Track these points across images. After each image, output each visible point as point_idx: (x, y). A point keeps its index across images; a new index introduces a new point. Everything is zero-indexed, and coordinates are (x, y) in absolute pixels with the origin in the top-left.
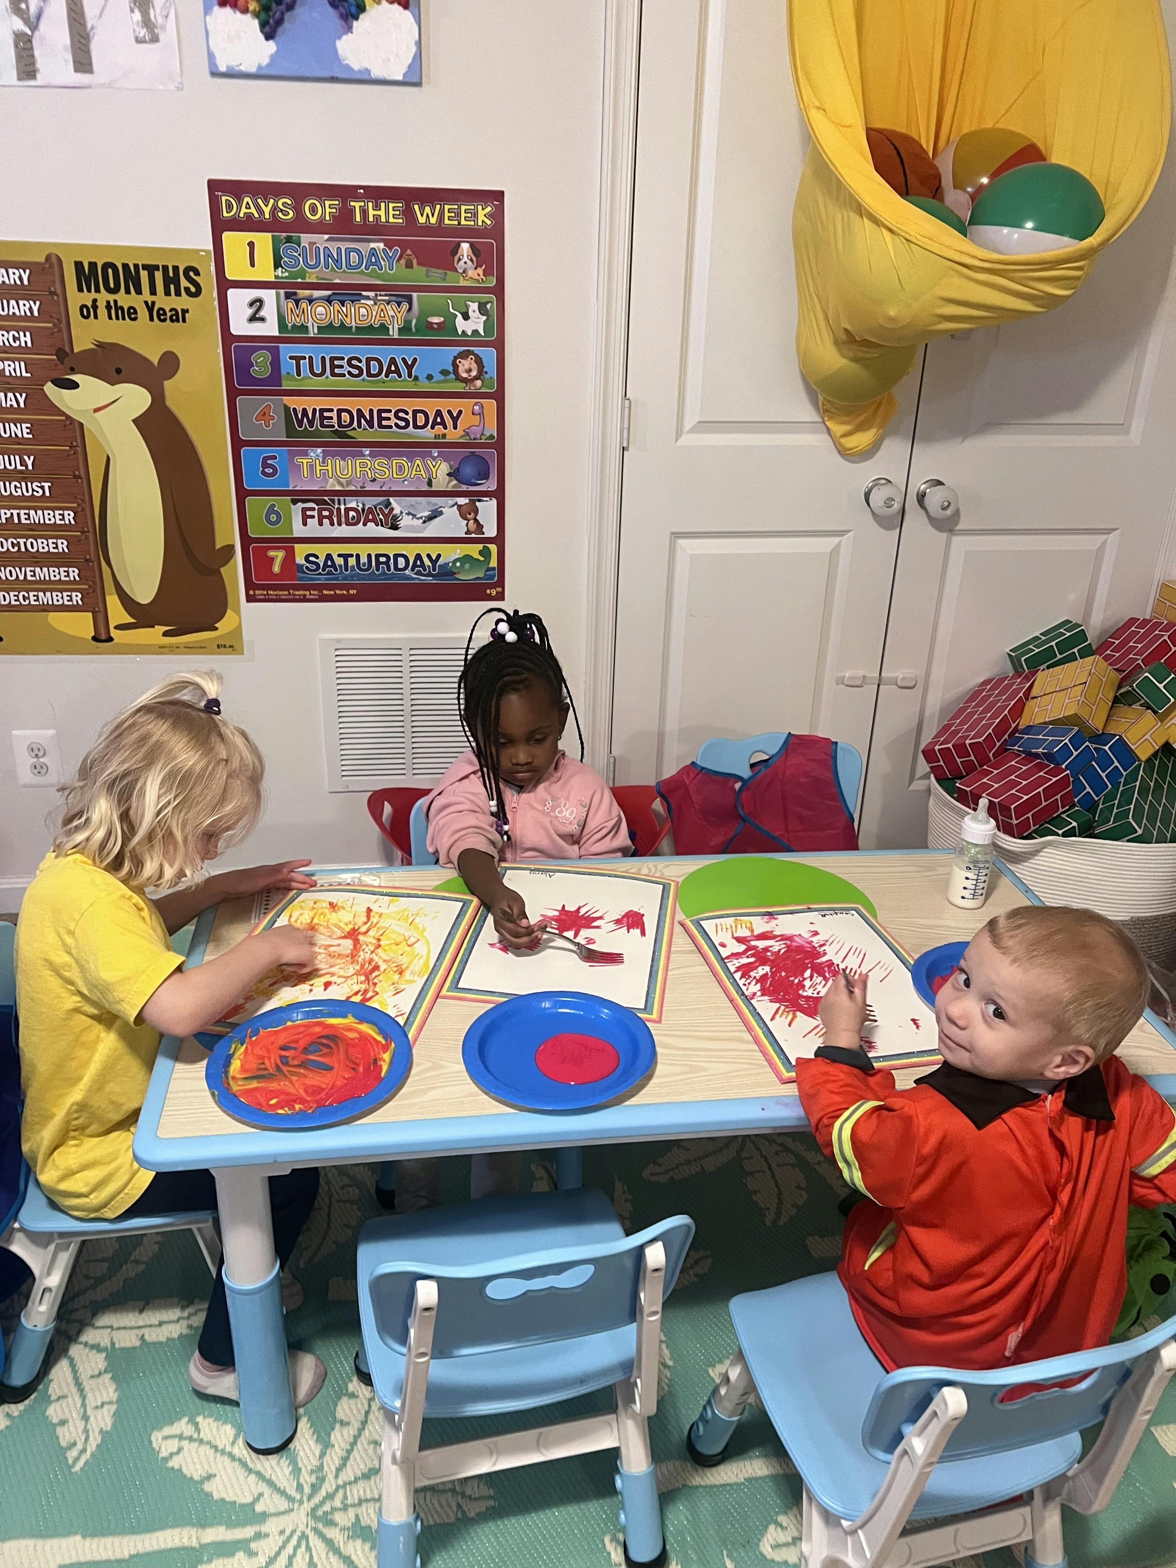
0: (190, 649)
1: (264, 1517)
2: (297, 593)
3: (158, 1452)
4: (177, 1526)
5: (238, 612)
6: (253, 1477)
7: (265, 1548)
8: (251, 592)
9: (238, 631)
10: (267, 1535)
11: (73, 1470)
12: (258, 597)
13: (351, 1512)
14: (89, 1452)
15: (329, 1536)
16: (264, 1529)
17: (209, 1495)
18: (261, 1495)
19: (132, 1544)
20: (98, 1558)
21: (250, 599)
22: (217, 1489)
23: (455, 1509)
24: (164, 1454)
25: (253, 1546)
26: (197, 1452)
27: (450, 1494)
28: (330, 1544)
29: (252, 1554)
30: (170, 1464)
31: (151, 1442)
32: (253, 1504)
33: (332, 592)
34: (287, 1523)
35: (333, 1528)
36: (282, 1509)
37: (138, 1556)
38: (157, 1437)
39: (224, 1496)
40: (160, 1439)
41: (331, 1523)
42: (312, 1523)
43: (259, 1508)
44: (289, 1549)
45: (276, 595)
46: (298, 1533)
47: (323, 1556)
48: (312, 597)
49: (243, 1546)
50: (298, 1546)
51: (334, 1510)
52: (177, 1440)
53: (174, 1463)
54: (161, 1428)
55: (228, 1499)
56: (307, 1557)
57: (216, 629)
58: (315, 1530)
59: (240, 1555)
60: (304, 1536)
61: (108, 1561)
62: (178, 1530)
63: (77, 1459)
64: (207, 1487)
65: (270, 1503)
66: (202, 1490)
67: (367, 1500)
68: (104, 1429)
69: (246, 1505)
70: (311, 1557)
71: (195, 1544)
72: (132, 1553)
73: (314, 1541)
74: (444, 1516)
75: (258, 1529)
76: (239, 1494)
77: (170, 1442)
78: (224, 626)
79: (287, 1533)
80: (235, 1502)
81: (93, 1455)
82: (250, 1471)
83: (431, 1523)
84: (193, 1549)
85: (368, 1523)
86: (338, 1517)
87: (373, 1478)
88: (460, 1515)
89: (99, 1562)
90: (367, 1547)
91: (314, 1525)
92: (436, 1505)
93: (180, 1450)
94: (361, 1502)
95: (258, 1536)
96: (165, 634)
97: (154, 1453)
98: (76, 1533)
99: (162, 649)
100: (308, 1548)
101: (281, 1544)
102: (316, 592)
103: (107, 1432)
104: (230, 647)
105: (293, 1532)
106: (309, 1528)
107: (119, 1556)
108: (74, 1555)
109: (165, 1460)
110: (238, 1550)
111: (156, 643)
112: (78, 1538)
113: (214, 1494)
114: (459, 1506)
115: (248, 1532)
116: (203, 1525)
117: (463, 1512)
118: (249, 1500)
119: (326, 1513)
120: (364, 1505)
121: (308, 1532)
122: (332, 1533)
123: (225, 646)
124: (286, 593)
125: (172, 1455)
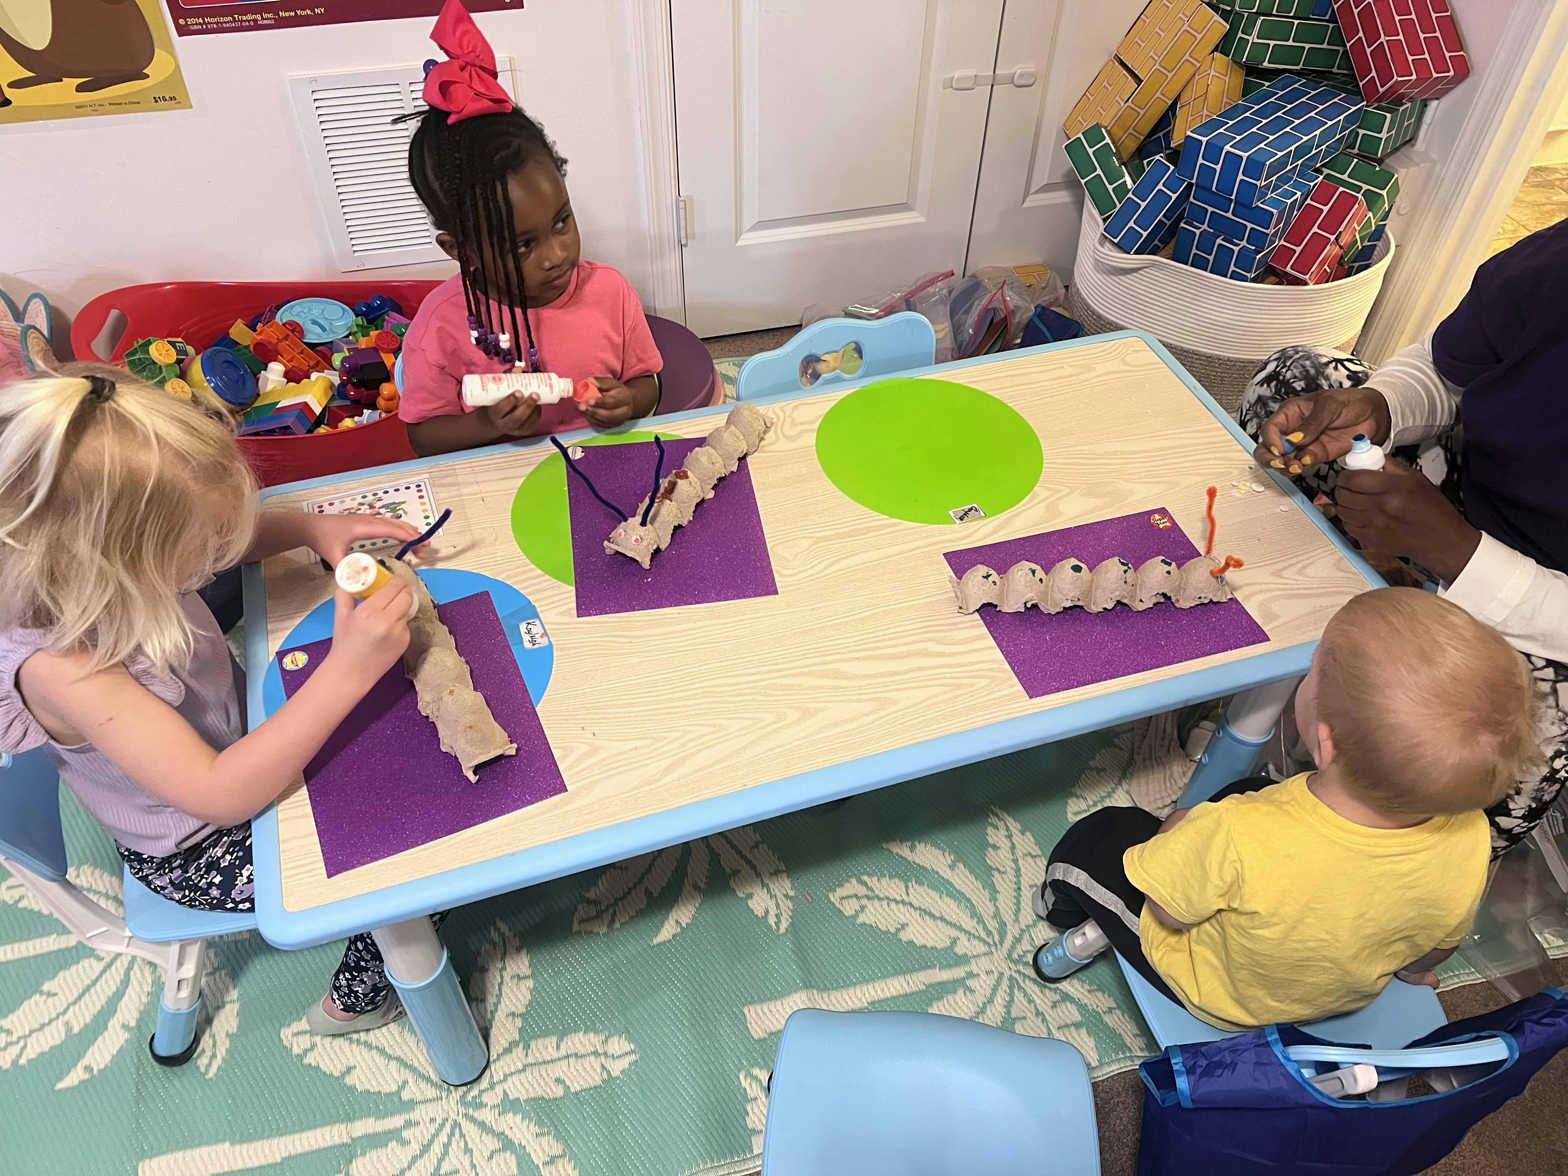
0: (118, 106)
1: (412, 1104)
2: (244, 18)
3: (291, 1050)
4: (326, 1124)
5: (171, 51)
6: (393, 1065)
7: (417, 1136)
8: (182, 22)
9: (177, 76)
10: (417, 1123)
11: (207, 1077)
12: (192, 28)
13: (499, 1090)
14: (219, 1057)
15: (480, 1119)
16: (414, 1116)
17: (352, 1089)
18: (405, 1082)
19: (282, 1148)
20: (249, 1165)
21: (183, 31)
22: (360, 1080)
23: (599, 1070)
24: (296, 1051)
25: (405, 1134)
26: (332, 1047)
27: (592, 1057)
28: (482, 1125)
29: (405, 1143)
30: (306, 1061)
31: (281, 1040)
32: (398, 1093)
33: (293, 14)
34: (437, 1111)
35: (483, 1109)
36: (430, 1096)
37: (290, 1158)
38: (286, 1033)
39: (368, 1087)
40: (290, 1035)
41: (481, 1105)
42: (462, 1110)
43: (405, 1096)
44: (443, 1138)
45: (217, 23)
46: (450, 1121)
47: (477, 1140)
48: (265, 22)
49: (393, 1135)
50: (452, 1134)
51: (481, 1092)
52: (308, 1035)
53: (310, 1059)
54: (289, 1025)
55: (372, 1090)
56: (462, 1145)
57: (147, 76)
58: (466, 1115)
59: (393, 1144)
60: (456, 1125)
61: (261, 1167)
62: (328, 1128)
63: (209, 1065)
64: (349, 1081)
65: (415, 1090)
66: (345, 1084)
67: (512, 1074)
68: (230, 1032)
69: (391, 1094)
70: (466, 1143)
71: (346, 1139)
72: (284, 1155)
73: (467, 1126)
74: (590, 1080)
75: (407, 1117)
76: (382, 1083)
77: (301, 1038)
78: (157, 70)
79: (439, 1121)
80: (380, 1092)
81: (224, 1059)
82: (390, 1057)
83: (578, 1088)
84: (344, 1145)
85: (516, 1096)
86: (485, 1098)
87: (514, 1051)
88: (605, 1076)
89: (252, 1170)
90: (519, 1117)
91: (464, 1112)
92: (581, 1071)
93: (313, 1047)
94: (506, 1077)
95: (409, 1124)
96: (80, 88)
97: (288, 1050)
98: (223, 1141)
99: (80, 110)
100: (462, 1135)
101: (433, 1131)
102: (270, 16)
103: (233, 1034)
104: (171, 99)
105: (445, 1120)
106: (461, 1115)
107: (271, 1160)
108: (225, 1163)
109: (301, 1057)
110: (390, 1140)
111: (72, 101)
112: (227, 1145)
113: (358, 1086)
114: (603, 1067)
115: (397, 1121)
116: (349, 1118)
117: (609, 1072)
118: (394, 1088)
119: (474, 1098)
120: (509, 1079)
121: (460, 1119)
122: (485, 1115)
123: (164, 99)
124: (230, 18)
125: (306, 1051)
